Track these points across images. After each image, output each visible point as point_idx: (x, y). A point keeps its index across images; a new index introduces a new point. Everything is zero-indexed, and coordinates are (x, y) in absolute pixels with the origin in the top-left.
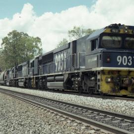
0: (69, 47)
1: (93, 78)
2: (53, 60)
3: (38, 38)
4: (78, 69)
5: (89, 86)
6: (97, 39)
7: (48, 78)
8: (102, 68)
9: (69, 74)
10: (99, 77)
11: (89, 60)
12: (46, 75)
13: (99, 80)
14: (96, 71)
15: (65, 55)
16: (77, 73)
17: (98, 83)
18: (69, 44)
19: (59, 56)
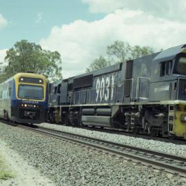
0: (120, 69)
1: (161, 114)
2: (91, 86)
3: (57, 53)
4: (135, 101)
5: (152, 124)
6: (171, 61)
7: (84, 110)
8: (177, 102)
9: (120, 106)
10: (171, 113)
11: (156, 90)
12: (81, 105)
13: (171, 118)
14: (168, 105)
15: (113, 79)
16: (134, 106)
17: (170, 122)
18: (121, 64)
19: (103, 80)
